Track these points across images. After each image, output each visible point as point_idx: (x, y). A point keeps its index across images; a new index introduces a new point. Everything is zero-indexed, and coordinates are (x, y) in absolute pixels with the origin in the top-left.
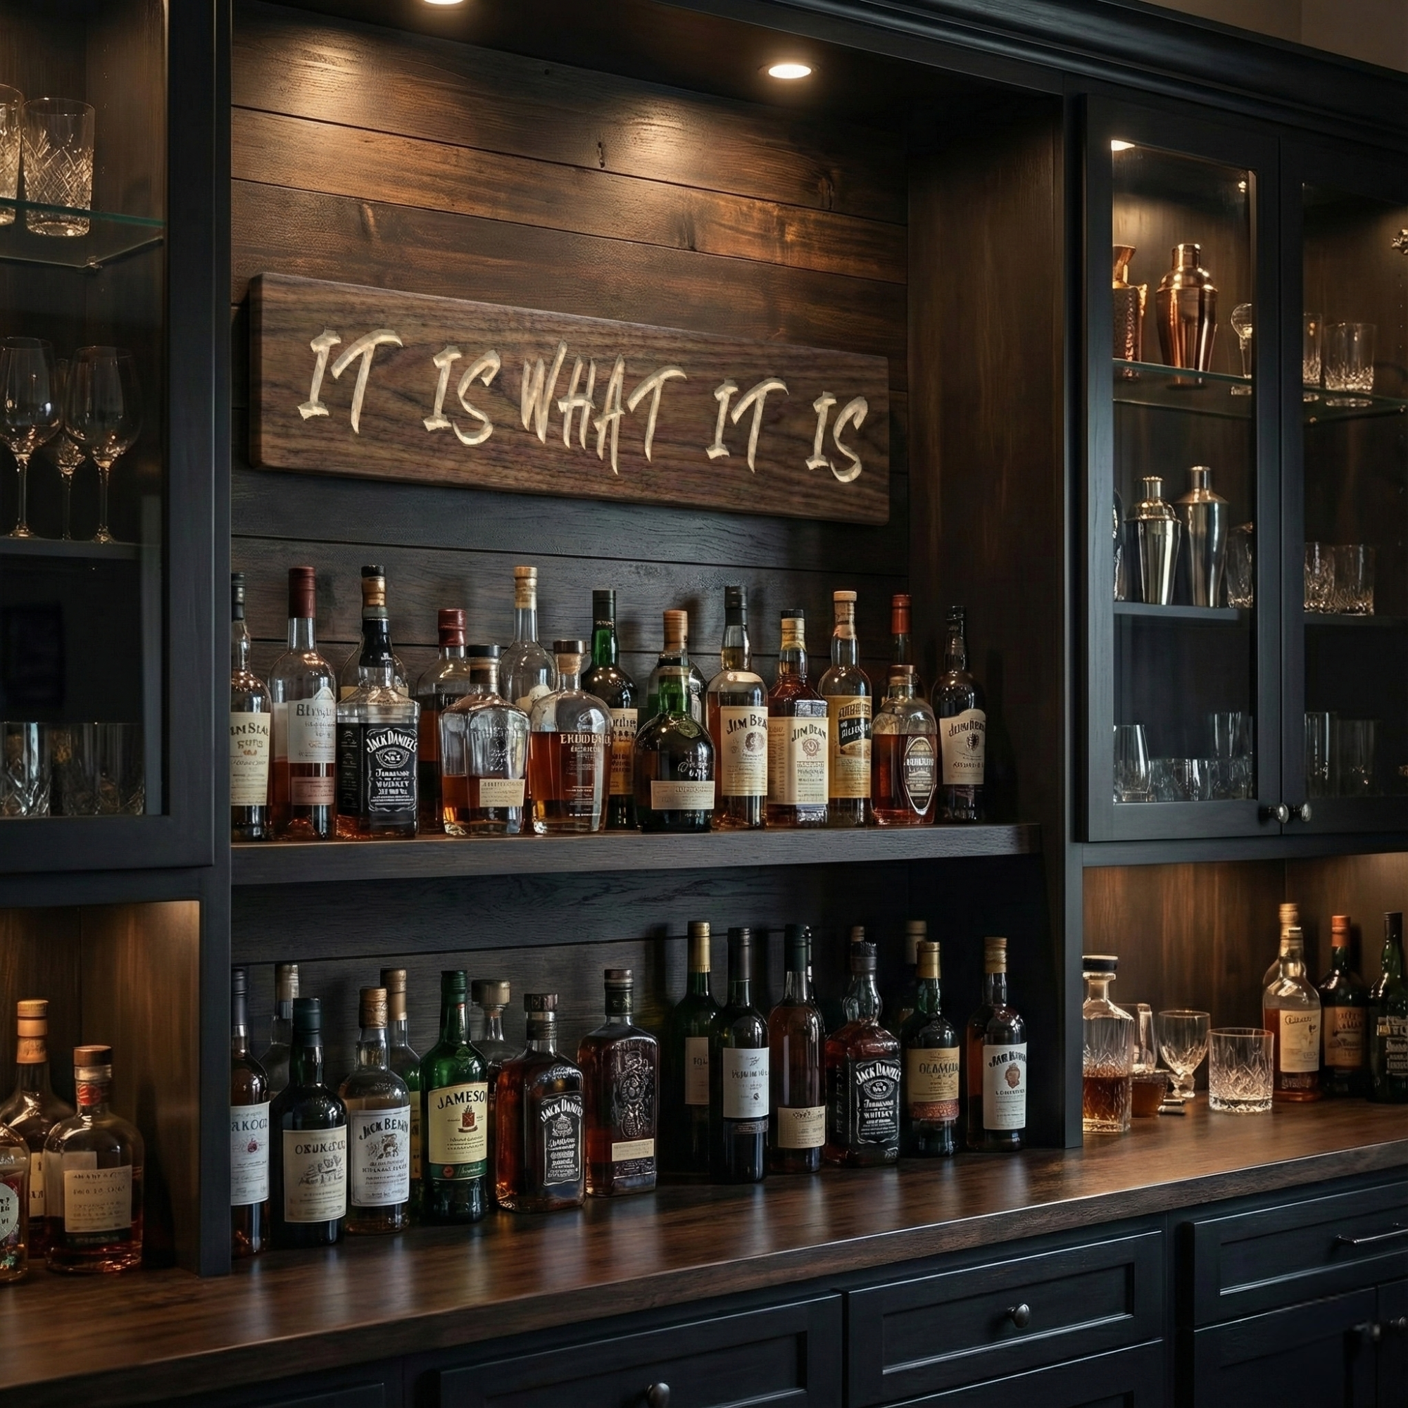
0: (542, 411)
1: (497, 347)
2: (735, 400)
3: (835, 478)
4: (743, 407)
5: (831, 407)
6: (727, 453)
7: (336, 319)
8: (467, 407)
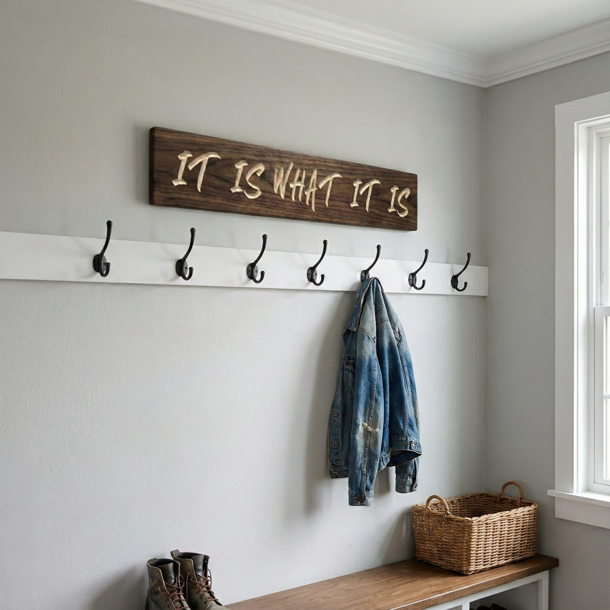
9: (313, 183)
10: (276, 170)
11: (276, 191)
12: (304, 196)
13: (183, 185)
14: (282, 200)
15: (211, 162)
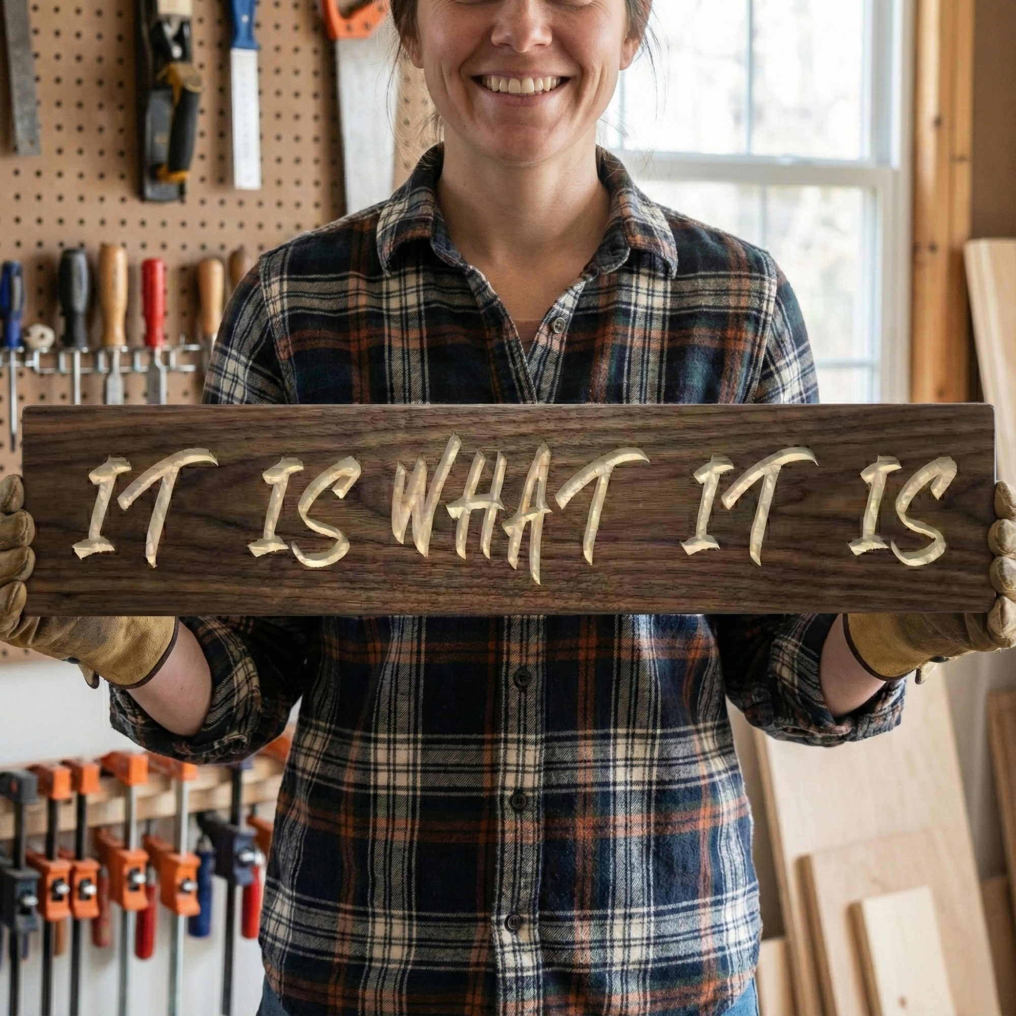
0: (422, 521)
1: (356, 453)
2: (726, 482)
3: (898, 562)
4: (742, 487)
5: (891, 475)
6: (716, 546)
7: (125, 444)
8: (311, 525)
9: (534, 494)
10: (401, 471)
11: (399, 536)
12: (501, 537)
13: (107, 553)
14: (419, 560)
15: (188, 476)
